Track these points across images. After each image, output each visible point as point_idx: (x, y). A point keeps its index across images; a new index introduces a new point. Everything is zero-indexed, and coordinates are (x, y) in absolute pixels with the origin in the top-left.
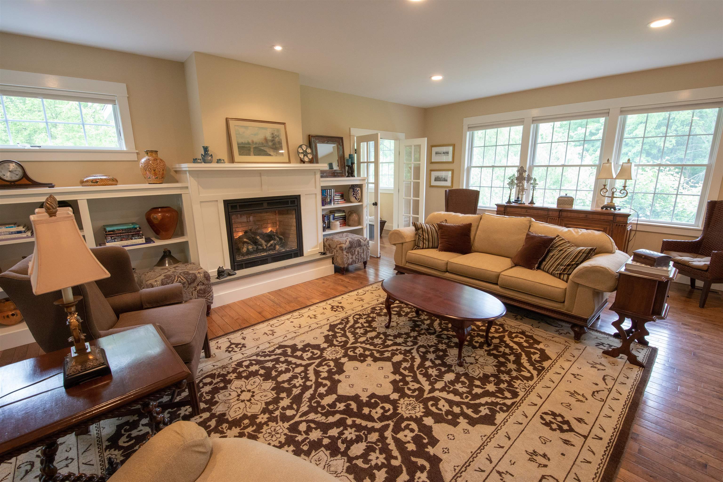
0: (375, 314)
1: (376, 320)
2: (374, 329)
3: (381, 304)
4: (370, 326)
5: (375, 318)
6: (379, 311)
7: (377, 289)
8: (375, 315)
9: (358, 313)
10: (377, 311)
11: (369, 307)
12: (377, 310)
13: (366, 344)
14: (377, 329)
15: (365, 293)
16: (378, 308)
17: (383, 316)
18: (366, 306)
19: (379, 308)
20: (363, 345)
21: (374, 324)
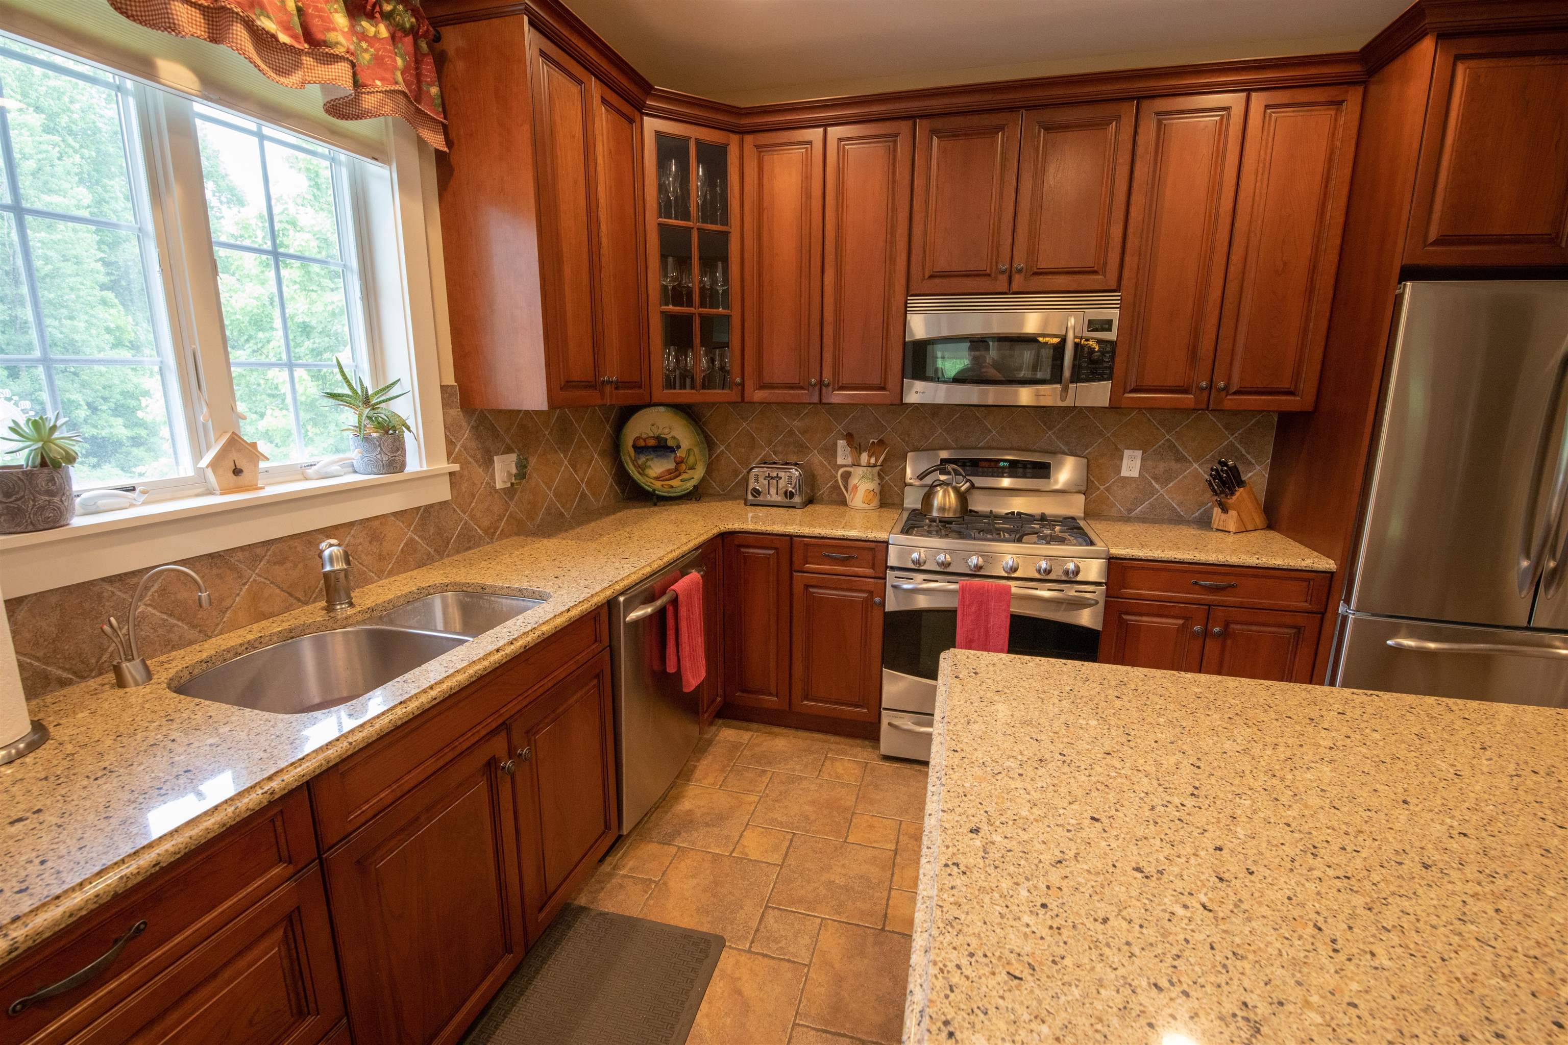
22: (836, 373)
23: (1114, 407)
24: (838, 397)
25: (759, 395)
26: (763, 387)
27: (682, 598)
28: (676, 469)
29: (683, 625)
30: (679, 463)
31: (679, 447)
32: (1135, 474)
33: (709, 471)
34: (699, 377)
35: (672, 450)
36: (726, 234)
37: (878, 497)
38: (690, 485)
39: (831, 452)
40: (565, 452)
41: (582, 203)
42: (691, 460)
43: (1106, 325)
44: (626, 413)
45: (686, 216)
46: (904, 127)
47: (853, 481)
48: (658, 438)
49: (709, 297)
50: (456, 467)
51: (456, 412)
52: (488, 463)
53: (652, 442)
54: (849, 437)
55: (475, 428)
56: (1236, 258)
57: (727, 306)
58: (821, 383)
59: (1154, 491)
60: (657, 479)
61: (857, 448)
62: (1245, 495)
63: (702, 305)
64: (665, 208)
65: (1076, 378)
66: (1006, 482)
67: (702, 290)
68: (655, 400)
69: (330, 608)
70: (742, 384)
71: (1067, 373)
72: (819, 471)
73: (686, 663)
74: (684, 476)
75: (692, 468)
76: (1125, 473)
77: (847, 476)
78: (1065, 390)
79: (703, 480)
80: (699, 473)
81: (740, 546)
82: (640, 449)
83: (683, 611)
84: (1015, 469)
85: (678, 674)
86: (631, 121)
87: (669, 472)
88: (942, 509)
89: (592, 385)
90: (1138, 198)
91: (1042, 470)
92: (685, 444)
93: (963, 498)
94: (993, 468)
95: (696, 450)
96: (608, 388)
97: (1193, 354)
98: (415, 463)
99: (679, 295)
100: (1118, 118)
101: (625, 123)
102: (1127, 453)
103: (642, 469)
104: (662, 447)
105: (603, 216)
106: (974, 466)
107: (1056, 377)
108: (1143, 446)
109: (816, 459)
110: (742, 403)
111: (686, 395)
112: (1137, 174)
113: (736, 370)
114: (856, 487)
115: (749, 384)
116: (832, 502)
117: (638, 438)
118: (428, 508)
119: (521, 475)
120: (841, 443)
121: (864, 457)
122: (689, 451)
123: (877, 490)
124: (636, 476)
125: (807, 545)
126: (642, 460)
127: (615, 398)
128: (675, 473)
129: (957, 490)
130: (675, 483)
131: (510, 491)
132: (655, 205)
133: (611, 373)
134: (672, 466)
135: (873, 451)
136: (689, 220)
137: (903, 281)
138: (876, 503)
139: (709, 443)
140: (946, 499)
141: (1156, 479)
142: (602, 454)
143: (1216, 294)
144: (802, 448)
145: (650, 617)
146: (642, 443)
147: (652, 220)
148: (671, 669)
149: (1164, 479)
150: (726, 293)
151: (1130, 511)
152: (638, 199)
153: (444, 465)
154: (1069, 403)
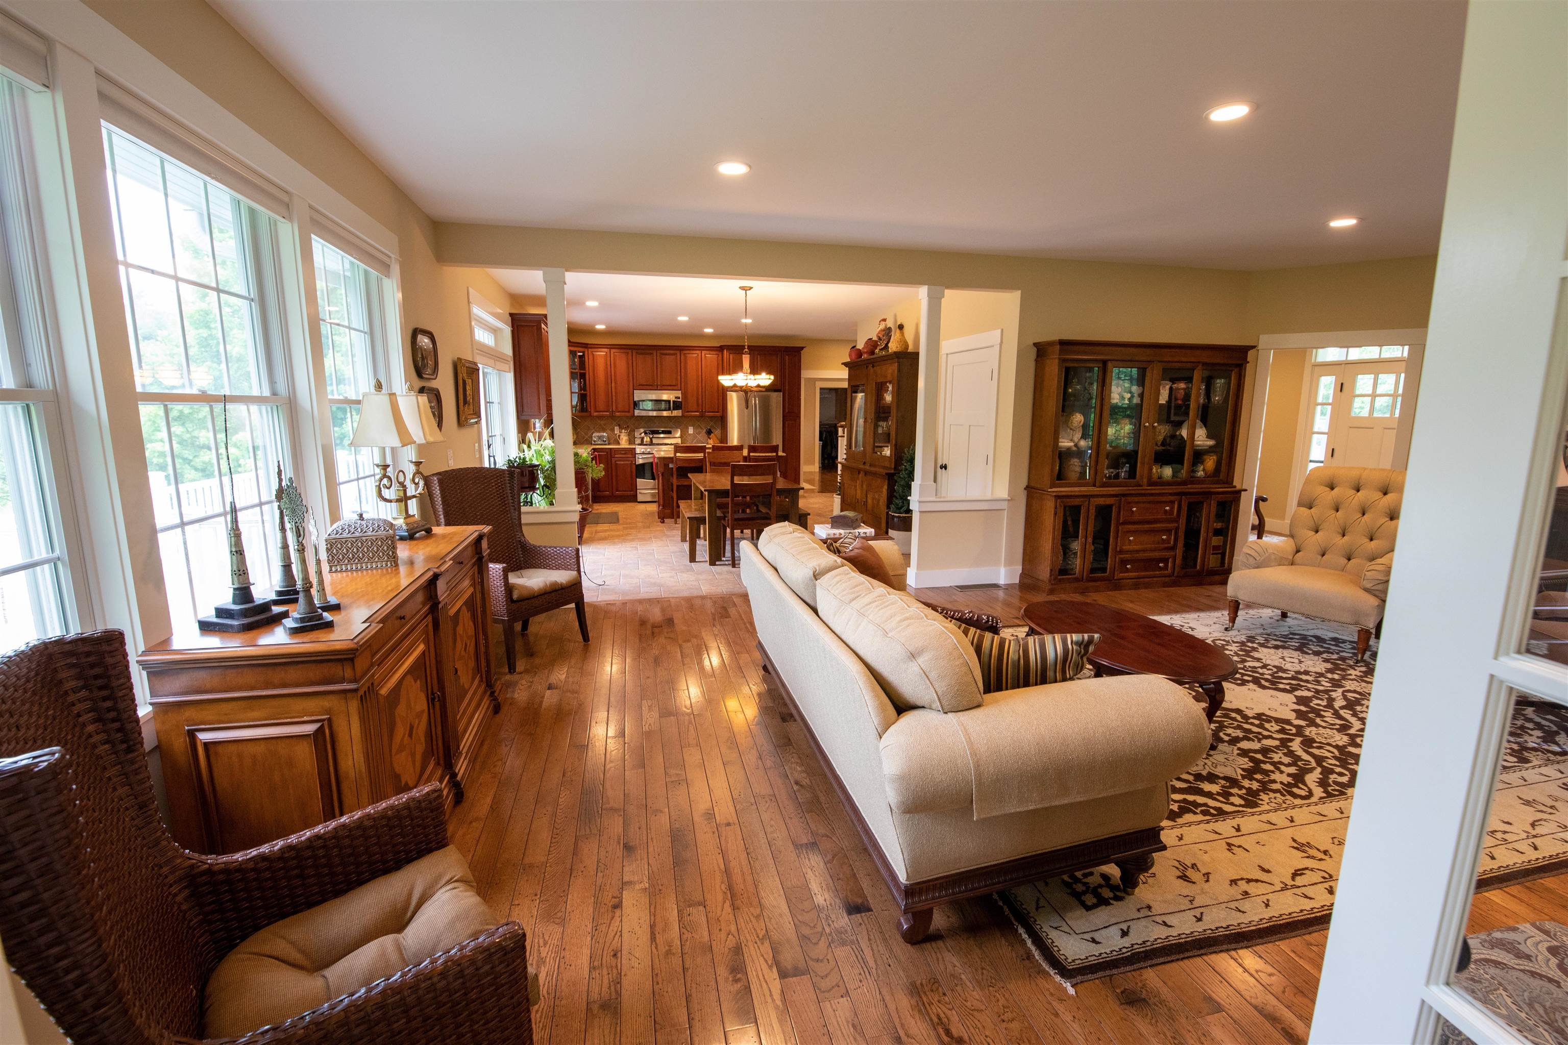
0: (1243, 787)
1: (1240, 772)
2: (1244, 753)
3: (1227, 813)
4: (1256, 762)
5: (1243, 777)
6: (1232, 791)
7: (1243, 886)
8: (1246, 783)
9: (1298, 802)
10: (1240, 792)
11: (1268, 812)
12: (1240, 797)
13: (1259, 733)
14: (1236, 752)
15: (1299, 881)
16: (1237, 800)
17: (1222, 775)
18: (1279, 818)
19: (1232, 799)
20: (1266, 733)
21: (1245, 763)
22: (616, 408)
23: (683, 416)
24: (614, 415)
25: (596, 414)
26: (597, 411)
32: (692, 433)
36: (586, 372)
37: (629, 438)
43: (678, 397)
46: (630, 351)
47: (623, 435)
54: (619, 425)
56: (703, 384)
57: (586, 391)
58: (613, 411)
59: (697, 437)
61: (621, 428)
62: (713, 435)
65: (674, 409)
66: (662, 436)
71: (672, 408)
76: (689, 432)
77: (621, 434)
78: (672, 412)
84: (663, 432)
88: (646, 442)
90: (682, 371)
91: (670, 433)
93: (651, 439)
94: (657, 432)
97: (698, 405)
100: (676, 354)
102: (690, 427)
106: (654, 432)
107: (669, 409)
108: (693, 426)
109: (609, 432)
110: (590, 416)
112: (682, 365)
113: (589, 409)
114: (623, 438)
115: (592, 411)
116: (615, 443)
120: (616, 427)
121: (624, 430)
123: (629, 436)
125: (615, 451)
129: (650, 437)
135: (626, 429)
137: (632, 387)
138: (628, 442)
140: (647, 439)
141: (697, 434)
143: (700, 391)
149: (699, 433)
151: (692, 442)
154: (674, 415)
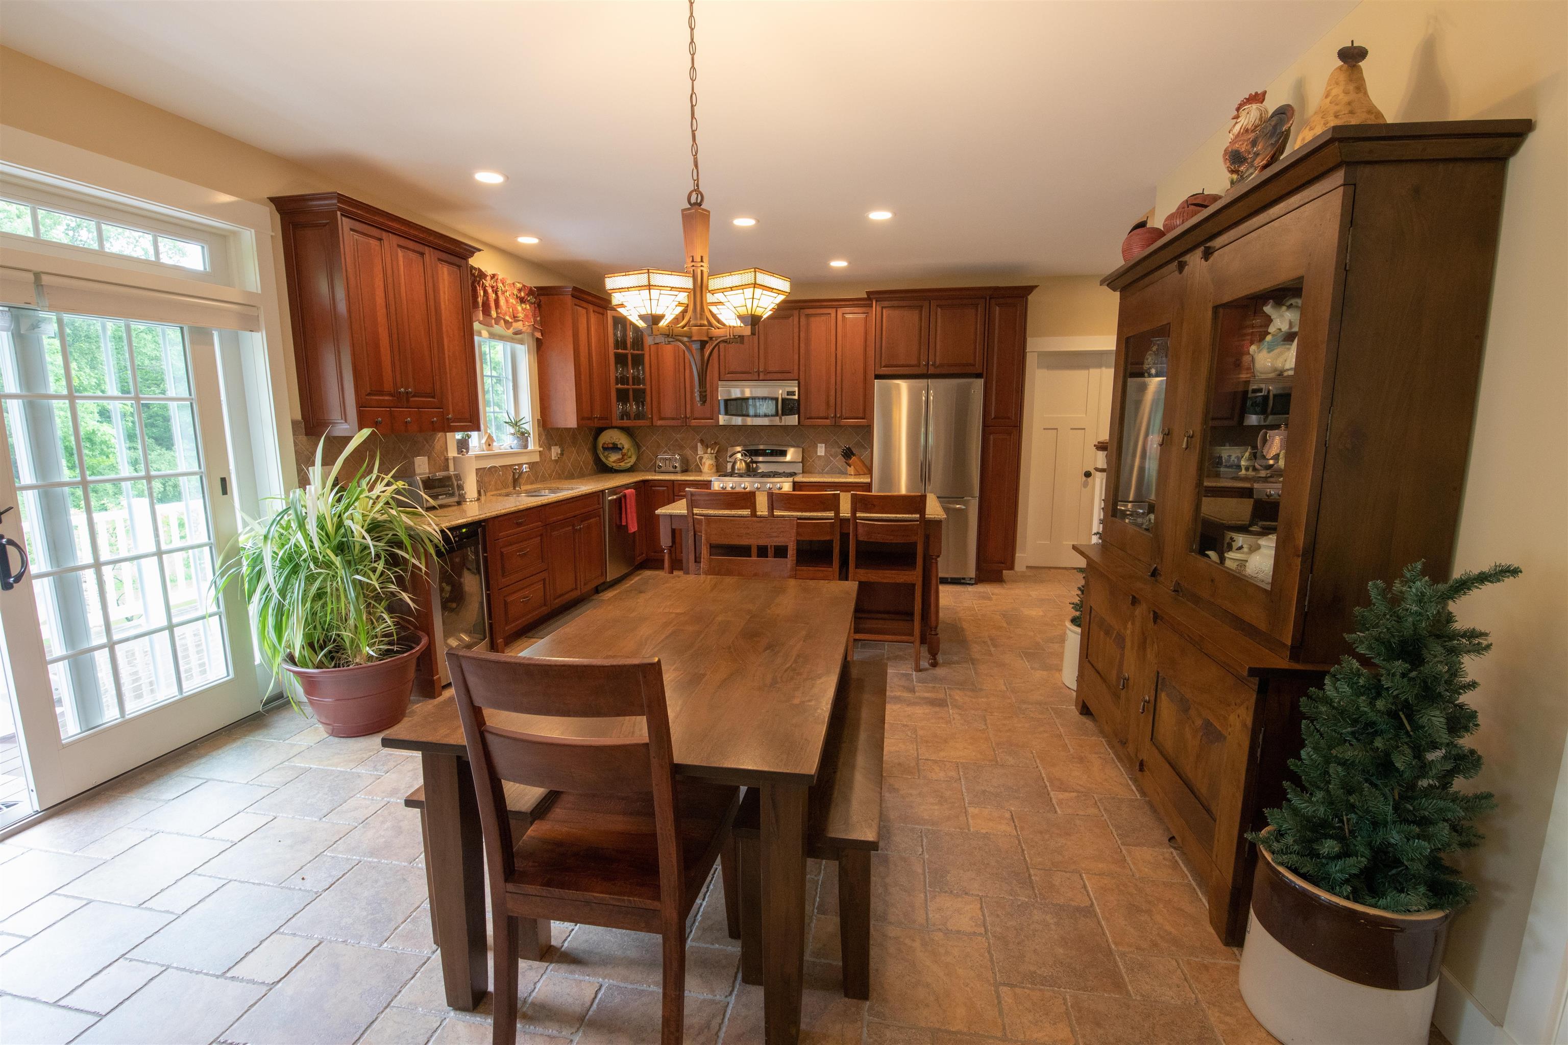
22: (692, 412)
23: (801, 425)
24: (694, 423)
25: (660, 423)
26: (661, 419)
27: (627, 496)
28: (622, 458)
29: (628, 506)
30: (623, 455)
31: (623, 448)
32: (823, 454)
33: (638, 459)
34: (632, 416)
35: (620, 449)
36: (644, 354)
37: (715, 468)
38: (629, 465)
39: (695, 449)
40: (575, 447)
41: (587, 351)
42: (629, 454)
43: (793, 393)
44: (600, 431)
45: (625, 348)
47: (704, 460)
48: (613, 444)
49: (637, 380)
50: (541, 449)
51: (541, 429)
52: (550, 449)
53: (611, 446)
54: (702, 441)
55: (546, 435)
56: (839, 368)
57: (644, 384)
58: (686, 417)
59: (831, 462)
60: (613, 462)
61: (706, 446)
62: (856, 460)
63: (634, 384)
64: (617, 345)
65: (784, 414)
66: (766, 459)
67: (633, 378)
68: (613, 425)
69: (514, 488)
70: (652, 418)
71: (780, 412)
72: (690, 458)
73: (630, 522)
74: (626, 461)
75: (630, 457)
76: (819, 454)
77: (701, 458)
78: (781, 419)
79: (635, 463)
80: (633, 460)
81: (652, 486)
82: (605, 449)
83: (628, 501)
84: (768, 453)
85: (627, 526)
86: (603, 314)
87: (619, 459)
88: (739, 469)
89: (589, 419)
90: (802, 345)
91: (783, 453)
92: (626, 446)
93: (749, 465)
94: (762, 453)
95: (632, 449)
96: (596, 420)
97: (828, 403)
98: (531, 446)
99: (623, 380)
100: (793, 315)
101: (601, 316)
102: (819, 445)
103: (607, 458)
104: (615, 448)
105: (594, 354)
106: (752, 452)
107: (776, 413)
108: (823, 442)
109: (688, 452)
110: (652, 426)
111: (626, 423)
112: (801, 336)
113: (649, 412)
114: (705, 463)
115: (655, 419)
116: (696, 471)
117: (604, 444)
118: (534, 463)
119: (562, 454)
120: (699, 444)
121: (709, 450)
122: (628, 450)
123: (714, 464)
124: (603, 459)
125: (680, 484)
126: (606, 453)
127: (597, 424)
128: (622, 460)
129: (745, 462)
130: (622, 464)
131: (556, 461)
132: (613, 345)
133: (597, 414)
134: (620, 456)
135: (713, 447)
136: (626, 350)
137: (717, 375)
138: (714, 470)
139: (638, 446)
140: (741, 466)
141: (832, 456)
142: (589, 450)
143: (833, 381)
144: (681, 447)
145: (616, 499)
146: (606, 446)
147: (612, 351)
148: (624, 524)
149: (835, 455)
150: (644, 379)
151: (823, 470)
152: (606, 342)
153: (538, 448)
154: (783, 424)
